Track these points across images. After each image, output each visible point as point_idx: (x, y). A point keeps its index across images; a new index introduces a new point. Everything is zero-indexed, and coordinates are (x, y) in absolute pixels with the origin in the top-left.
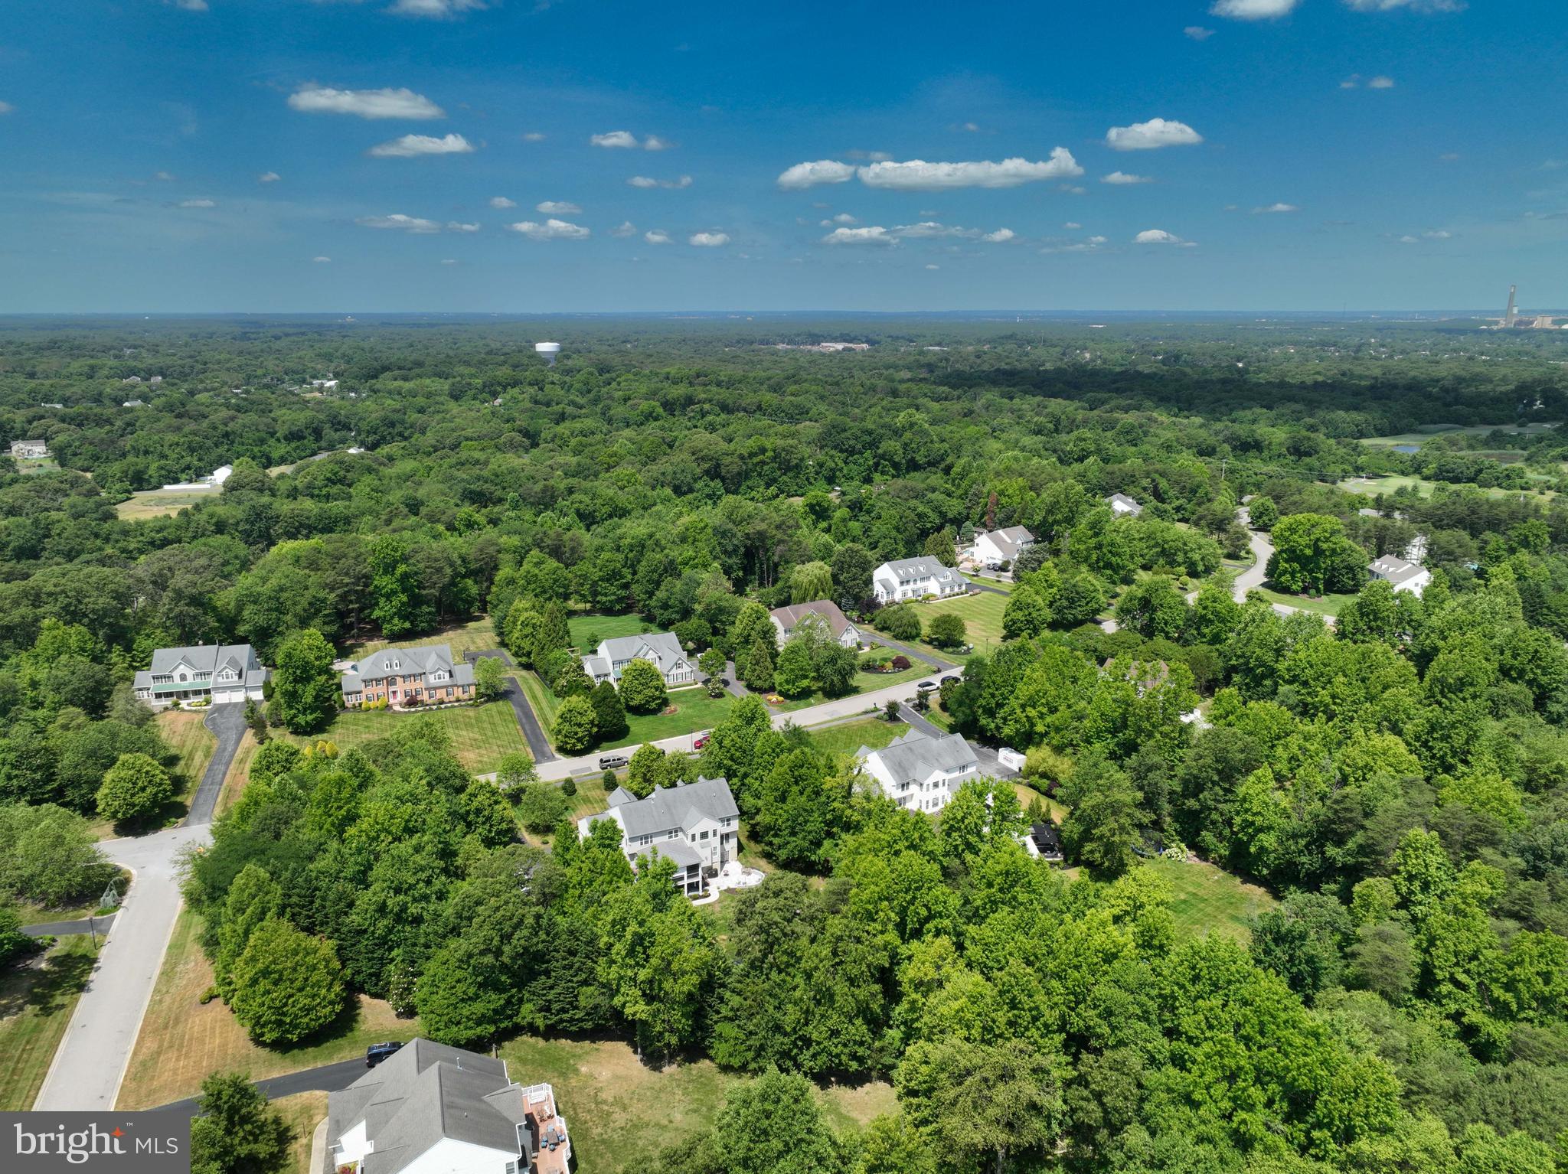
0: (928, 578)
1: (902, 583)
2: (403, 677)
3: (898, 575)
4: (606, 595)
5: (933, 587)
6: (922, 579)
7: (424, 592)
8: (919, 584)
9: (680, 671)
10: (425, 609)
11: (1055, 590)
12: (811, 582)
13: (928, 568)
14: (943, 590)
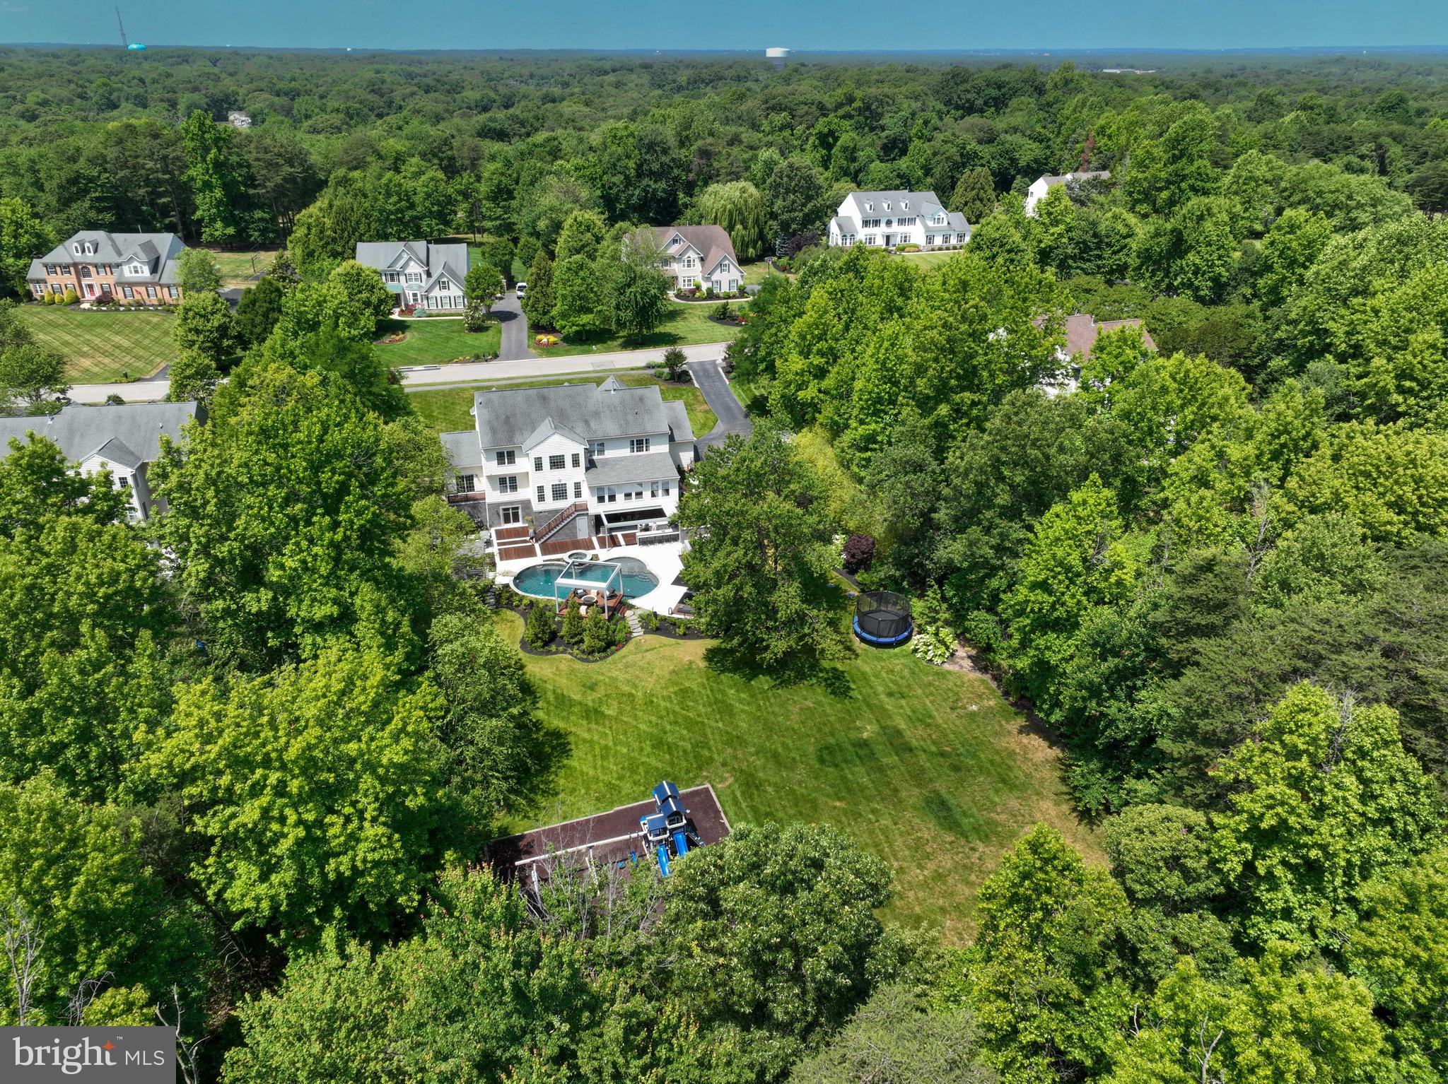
0: (912, 221)
1: (866, 223)
2: (96, 266)
3: (862, 210)
4: (491, 219)
5: (916, 233)
6: (901, 222)
7: (251, 191)
8: (895, 228)
9: (445, 293)
10: (258, 214)
11: (1061, 228)
12: (724, 207)
13: (912, 206)
14: (930, 239)
